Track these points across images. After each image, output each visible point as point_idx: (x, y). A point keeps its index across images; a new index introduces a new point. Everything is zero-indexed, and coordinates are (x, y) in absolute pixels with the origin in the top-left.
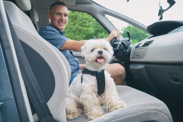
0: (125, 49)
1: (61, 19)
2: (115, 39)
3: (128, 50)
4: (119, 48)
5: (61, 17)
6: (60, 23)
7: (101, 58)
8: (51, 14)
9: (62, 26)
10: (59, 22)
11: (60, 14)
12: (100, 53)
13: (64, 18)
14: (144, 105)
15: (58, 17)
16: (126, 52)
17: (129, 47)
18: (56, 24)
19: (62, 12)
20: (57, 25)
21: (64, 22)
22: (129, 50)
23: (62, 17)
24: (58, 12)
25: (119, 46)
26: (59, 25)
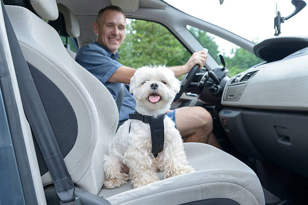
0: (215, 85)
1: (113, 33)
2: (198, 66)
3: (219, 87)
4: (205, 81)
5: (113, 30)
6: (111, 39)
7: (154, 95)
8: (99, 25)
9: (115, 44)
10: (109, 38)
11: (112, 25)
12: (154, 86)
13: (118, 32)
14: (215, 174)
15: (108, 31)
16: (216, 89)
17: (222, 81)
18: (106, 41)
19: (115, 21)
20: (107, 43)
21: (118, 38)
22: (221, 85)
23: (115, 29)
24: (108, 21)
25: (205, 78)
26: (110, 43)
